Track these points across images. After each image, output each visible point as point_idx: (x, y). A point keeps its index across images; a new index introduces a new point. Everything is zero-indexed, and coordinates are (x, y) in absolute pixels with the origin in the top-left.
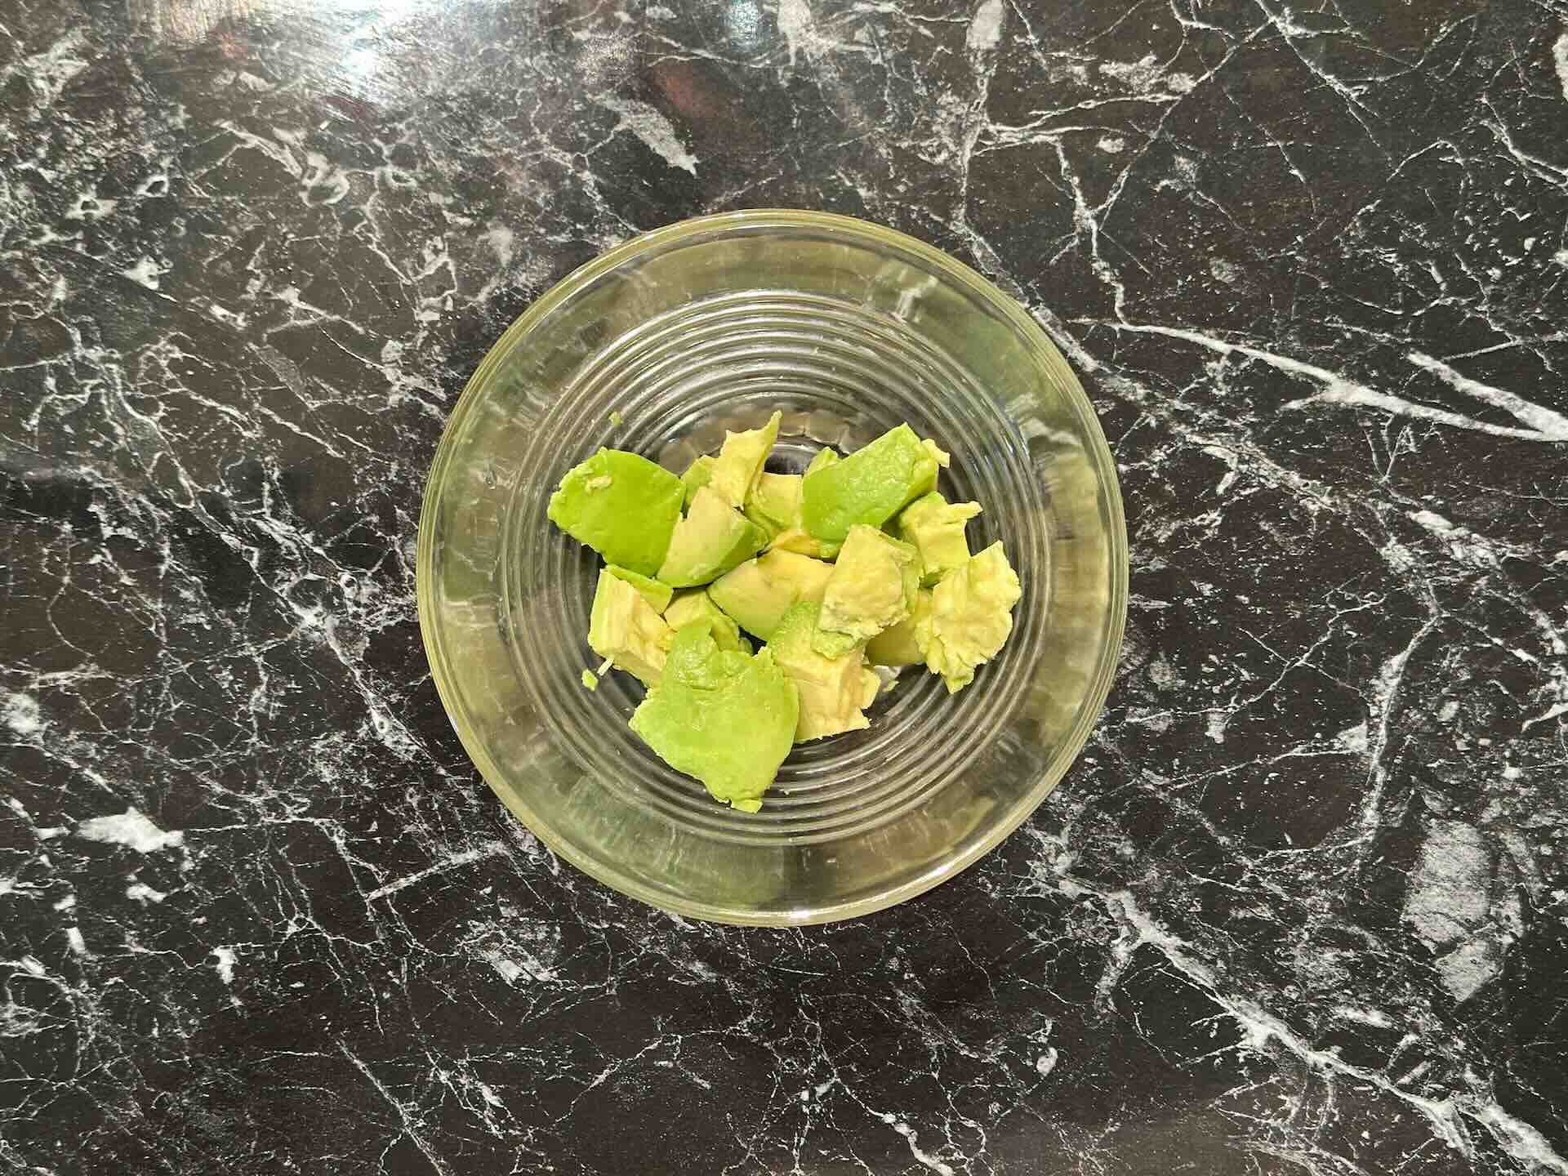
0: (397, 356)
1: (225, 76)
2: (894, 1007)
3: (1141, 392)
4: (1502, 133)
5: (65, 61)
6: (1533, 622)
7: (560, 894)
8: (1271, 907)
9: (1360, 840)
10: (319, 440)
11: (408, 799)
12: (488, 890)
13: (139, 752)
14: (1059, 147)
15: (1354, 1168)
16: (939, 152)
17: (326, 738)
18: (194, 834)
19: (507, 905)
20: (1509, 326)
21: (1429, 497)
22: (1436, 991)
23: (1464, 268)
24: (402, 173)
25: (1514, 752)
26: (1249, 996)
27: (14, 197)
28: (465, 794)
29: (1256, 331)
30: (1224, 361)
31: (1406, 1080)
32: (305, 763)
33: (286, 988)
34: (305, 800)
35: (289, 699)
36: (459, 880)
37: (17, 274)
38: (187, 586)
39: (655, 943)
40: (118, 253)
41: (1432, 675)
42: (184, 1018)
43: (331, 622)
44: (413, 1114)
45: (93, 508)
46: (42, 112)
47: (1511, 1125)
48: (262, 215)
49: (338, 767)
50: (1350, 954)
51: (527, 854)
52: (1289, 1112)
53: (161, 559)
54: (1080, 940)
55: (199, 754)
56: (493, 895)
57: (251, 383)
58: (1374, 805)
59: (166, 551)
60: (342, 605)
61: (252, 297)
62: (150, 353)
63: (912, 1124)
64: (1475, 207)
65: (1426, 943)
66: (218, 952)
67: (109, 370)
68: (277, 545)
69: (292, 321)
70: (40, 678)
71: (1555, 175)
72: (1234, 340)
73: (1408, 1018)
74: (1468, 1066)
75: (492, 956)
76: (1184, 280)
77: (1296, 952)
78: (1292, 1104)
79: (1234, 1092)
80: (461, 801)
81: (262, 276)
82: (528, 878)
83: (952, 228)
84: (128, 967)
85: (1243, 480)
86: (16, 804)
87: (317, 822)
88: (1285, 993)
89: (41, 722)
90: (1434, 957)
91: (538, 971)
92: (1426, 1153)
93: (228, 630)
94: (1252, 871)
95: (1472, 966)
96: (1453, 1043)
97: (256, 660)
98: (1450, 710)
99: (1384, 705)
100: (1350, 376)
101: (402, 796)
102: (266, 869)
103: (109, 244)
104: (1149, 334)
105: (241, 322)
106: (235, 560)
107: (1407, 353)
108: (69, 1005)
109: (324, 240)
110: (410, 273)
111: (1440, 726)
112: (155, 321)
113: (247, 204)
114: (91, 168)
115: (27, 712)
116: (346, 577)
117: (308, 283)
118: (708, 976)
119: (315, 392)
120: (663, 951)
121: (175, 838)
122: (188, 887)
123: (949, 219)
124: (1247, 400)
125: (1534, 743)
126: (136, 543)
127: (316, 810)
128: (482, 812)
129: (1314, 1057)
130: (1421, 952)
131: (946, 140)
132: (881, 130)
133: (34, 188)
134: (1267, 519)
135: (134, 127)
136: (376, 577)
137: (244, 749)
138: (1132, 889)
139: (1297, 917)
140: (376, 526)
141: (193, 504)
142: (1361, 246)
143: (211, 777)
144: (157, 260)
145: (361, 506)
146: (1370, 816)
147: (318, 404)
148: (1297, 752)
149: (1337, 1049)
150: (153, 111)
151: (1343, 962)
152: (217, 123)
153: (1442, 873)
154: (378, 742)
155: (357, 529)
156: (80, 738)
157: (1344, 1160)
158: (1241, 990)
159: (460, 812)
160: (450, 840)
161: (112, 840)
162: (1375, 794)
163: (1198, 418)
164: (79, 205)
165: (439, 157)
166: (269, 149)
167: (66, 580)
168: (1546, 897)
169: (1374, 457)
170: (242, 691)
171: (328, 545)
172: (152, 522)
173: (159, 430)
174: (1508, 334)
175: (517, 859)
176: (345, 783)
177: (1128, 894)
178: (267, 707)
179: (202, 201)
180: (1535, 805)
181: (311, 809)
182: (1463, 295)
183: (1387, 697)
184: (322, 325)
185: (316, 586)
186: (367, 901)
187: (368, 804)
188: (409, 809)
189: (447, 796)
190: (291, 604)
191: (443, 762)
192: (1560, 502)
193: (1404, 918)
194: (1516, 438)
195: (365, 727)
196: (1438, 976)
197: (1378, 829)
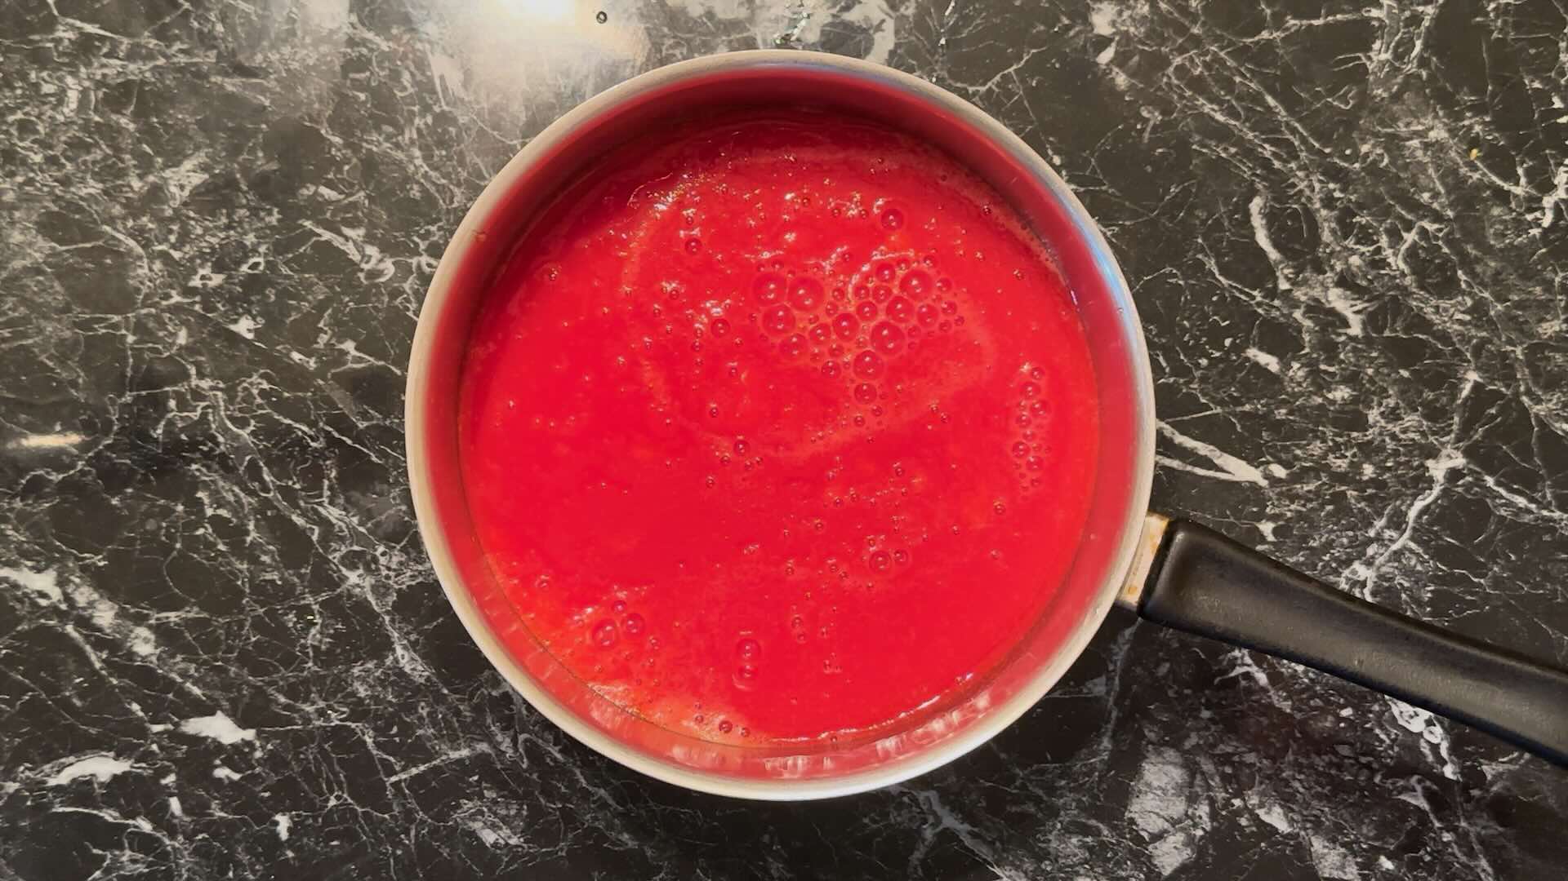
1: (308, 188)
2: (766, 870)
4: (1212, 264)
5: (191, 174)
7: (526, 782)
8: (1035, 805)
9: (1098, 759)
10: (365, 450)
11: (420, 711)
12: (476, 778)
13: (226, 671)
17: (361, 665)
18: (264, 732)
19: (489, 789)
20: (1213, 399)
22: (1148, 868)
23: (1182, 357)
24: (433, 262)
25: (1208, 700)
26: (1017, 868)
27: (151, 270)
28: (462, 707)
32: (346, 683)
33: (327, 845)
34: (345, 709)
35: (337, 636)
36: (455, 770)
37: (151, 325)
38: (265, 553)
39: (595, 819)
40: (226, 312)
41: (1153, 643)
42: (252, 865)
43: (369, 581)
45: (200, 494)
46: (174, 210)
48: (331, 288)
49: (370, 686)
50: (1089, 839)
51: (504, 753)
53: (247, 533)
54: (900, 824)
55: (268, 674)
56: (479, 782)
57: (318, 408)
58: (1109, 734)
59: (251, 526)
60: (378, 569)
61: (322, 347)
62: (245, 385)
64: (1191, 315)
65: (1143, 834)
66: (278, 817)
67: (215, 395)
68: (333, 525)
69: (350, 365)
70: (157, 616)
71: (1247, 294)
75: (477, 825)
77: (1051, 837)
80: (458, 713)
81: (329, 332)
82: (504, 770)
84: (214, 827)
86: (135, 707)
87: (353, 725)
88: (1043, 866)
89: (156, 648)
90: (1148, 844)
91: (509, 837)
93: (294, 585)
94: (1022, 779)
95: (1174, 851)
97: (314, 607)
98: (1164, 668)
99: (1119, 664)
101: (416, 708)
102: (315, 758)
103: (219, 305)
105: (312, 364)
106: (302, 535)
108: (168, 853)
109: (375, 308)
111: (1157, 680)
112: (249, 361)
113: (319, 279)
114: (208, 251)
115: (146, 641)
116: (381, 549)
117: (362, 338)
118: (632, 844)
119: (365, 416)
120: (600, 825)
121: (250, 734)
122: (258, 770)
125: (1222, 694)
126: (229, 521)
127: (354, 716)
128: (474, 721)
130: (1138, 840)
133: (165, 264)
135: (240, 223)
136: (401, 550)
137: (302, 671)
138: (937, 789)
139: (1054, 813)
140: (404, 513)
141: (272, 494)
143: (278, 691)
144: (254, 318)
145: (394, 498)
146: (1106, 741)
147: (366, 424)
148: (1057, 694)
150: (254, 212)
151: (1084, 846)
152: (300, 222)
154: (400, 669)
155: (390, 515)
156: (184, 660)
158: (1012, 864)
159: (458, 721)
160: (450, 741)
161: (203, 734)
162: (1110, 726)
164: (198, 276)
166: (338, 242)
167: (178, 546)
168: (1227, 803)
170: (303, 629)
171: (369, 525)
172: (242, 506)
173: (250, 440)
174: (1212, 405)
175: (497, 755)
176: (375, 699)
177: (934, 792)
178: (320, 641)
179: (287, 277)
180: (1221, 738)
181: (349, 716)
182: (1183, 377)
183: (1120, 657)
184: (371, 367)
185: (359, 555)
186: (388, 784)
187: (391, 713)
188: (421, 718)
189: (448, 709)
190: (341, 567)
191: (447, 684)
192: (1245, 524)
193: (1128, 815)
194: (1215, 478)
195: (391, 658)
196: (1150, 857)
197: (1111, 751)
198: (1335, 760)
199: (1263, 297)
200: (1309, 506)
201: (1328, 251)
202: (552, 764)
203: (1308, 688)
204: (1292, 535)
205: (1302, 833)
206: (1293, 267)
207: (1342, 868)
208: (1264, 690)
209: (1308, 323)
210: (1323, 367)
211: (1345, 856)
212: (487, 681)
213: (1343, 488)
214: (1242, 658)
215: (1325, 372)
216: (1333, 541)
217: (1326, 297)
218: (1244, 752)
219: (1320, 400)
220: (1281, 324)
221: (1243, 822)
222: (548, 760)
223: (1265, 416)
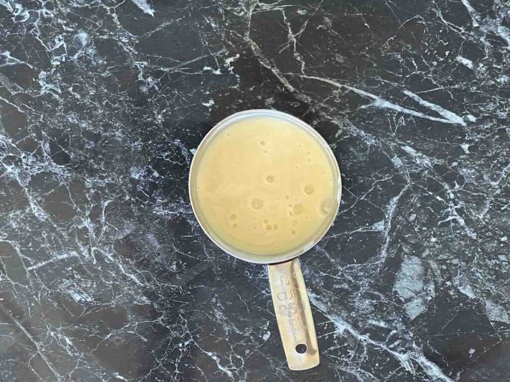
0: (44, 77)
2: (213, 315)
3: (310, 100)
4: (439, 14)
6: (443, 187)
7: (96, 271)
8: (348, 284)
9: (380, 262)
10: (15, 106)
11: (43, 235)
12: (70, 268)
14: (283, 12)
15: (372, 376)
16: (241, 12)
17: (14, 212)
19: (77, 274)
20: (439, 82)
21: (409, 142)
22: (404, 315)
23: (424, 61)
24: (49, 12)
25: (434, 233)
26: (339, 315)
28: (63, 234)
29: (351, 81)
30: (339, 90)
31: (392, 346)
32: (7, 221)
34: (6, 234)
36: (60, 265)
39: (129, 289)
41: (408, 204)
43: (17, 171)
44: (41, 346)
47: (428, 363)
49: (18, 223)
50: (374, 301)
51: (85, 256)
52: (351, 356)
56: (72, 270)
58: (385, 249)
60: (21, 165)
63: (218, 356)
64: (429, 40)
65: (401, 298)
69: (7, 63)
71: (458, 29)
72: (343, 83)
73: (394, 325)
74: (414, 342)
75: (71, 292)
76: (326, 61)
77: (355, 300)
78: (352, 353)
79: (332, 348)
80: (61, 237)
82: (84, 265)
83: (245, 39)
85: (345, 133)
87: (10, 242)
88: (351, 315)
90: (404, 304)
91: (87, 298)
92: (398, 372)
94: (342, 272)
95: (416, 307)
96: (409, 334)
98: (413, 217)
99: (391, 214)
100: (383, 98)
101: (41, 234)
104: (313, 79)
107: (403, 90)
109: (20, 35)
110: (50, 48)
111: (409, 223)
117: (13, 50)
118: (148, 302)
119: (14, 88)
120: (132, 293)
123: (243, 35)
124: (347, 105)
125: (442, 229)
127: (10, 237)
128: (69, 241)
129: (360, 337)
130: (399, 302)
131: (243, 8)
132: (220, 3)
134: (353, 147)
136: (34, 155)
139: (356, 288)
140: (35, 137)
142: (389, 52)
145: (30, 130)
146: (384, 253)
147: (15, 93)
148: (360, 230)
149: (368, 334)
151: (372, 304)
153: (408, 274)
154: (33, 214)
155: (28, 138)
157: (369, 373)
158: (336, 313)
159: (61, 240)
160: (58, 250)
162: (386, 246)
163: (329, 110)
165: (62, 7)
166: (2, 2)
168: (444, 284)
169: (390, 127)
171: (17, 143)
174: (439, 85)
175: (81, 258)
176: (21, 229)
180: (441, 251)
181: (8, 237)
182: (423, 71)
183: (391, 211)
184: (18, 65)
185: (13, 158)
186: (27, 271)
187: (29, 236)
188: (43, 239)
189: (57, 234)
190: (3, 164)
191: (56, 222)
192: (454, 145)
193: (394, 289)
194: (440, 122)
195: (29, 209)
196: (404, 310)
197: (386, 258)
198: (498, 262)
199: (465, 30)
200: (487, 136)
201: (497, 7)
202: (108, 262)
203: (485, 227)
204: (478, 150)
205: (481, 299)
206: (480, 15)
207: (501, 316)
208: (463, 228)
209: (487, 44)
210: (494, 66)
211: (502, 310)
212: (76, 221)
213: (504, 127)
214: (452, 212)
215: (496, 68)
216: (499, 153)
217: (497, 30)
218: (452, 259)
219: (493, 83)
220: (474, 44)
221: (452, 293)
222: (106, 260)
223: (465, 91)
